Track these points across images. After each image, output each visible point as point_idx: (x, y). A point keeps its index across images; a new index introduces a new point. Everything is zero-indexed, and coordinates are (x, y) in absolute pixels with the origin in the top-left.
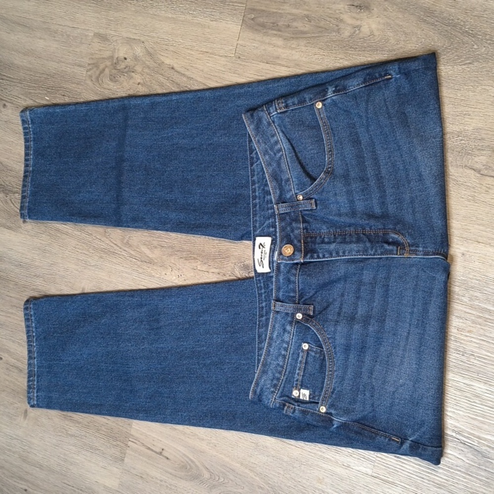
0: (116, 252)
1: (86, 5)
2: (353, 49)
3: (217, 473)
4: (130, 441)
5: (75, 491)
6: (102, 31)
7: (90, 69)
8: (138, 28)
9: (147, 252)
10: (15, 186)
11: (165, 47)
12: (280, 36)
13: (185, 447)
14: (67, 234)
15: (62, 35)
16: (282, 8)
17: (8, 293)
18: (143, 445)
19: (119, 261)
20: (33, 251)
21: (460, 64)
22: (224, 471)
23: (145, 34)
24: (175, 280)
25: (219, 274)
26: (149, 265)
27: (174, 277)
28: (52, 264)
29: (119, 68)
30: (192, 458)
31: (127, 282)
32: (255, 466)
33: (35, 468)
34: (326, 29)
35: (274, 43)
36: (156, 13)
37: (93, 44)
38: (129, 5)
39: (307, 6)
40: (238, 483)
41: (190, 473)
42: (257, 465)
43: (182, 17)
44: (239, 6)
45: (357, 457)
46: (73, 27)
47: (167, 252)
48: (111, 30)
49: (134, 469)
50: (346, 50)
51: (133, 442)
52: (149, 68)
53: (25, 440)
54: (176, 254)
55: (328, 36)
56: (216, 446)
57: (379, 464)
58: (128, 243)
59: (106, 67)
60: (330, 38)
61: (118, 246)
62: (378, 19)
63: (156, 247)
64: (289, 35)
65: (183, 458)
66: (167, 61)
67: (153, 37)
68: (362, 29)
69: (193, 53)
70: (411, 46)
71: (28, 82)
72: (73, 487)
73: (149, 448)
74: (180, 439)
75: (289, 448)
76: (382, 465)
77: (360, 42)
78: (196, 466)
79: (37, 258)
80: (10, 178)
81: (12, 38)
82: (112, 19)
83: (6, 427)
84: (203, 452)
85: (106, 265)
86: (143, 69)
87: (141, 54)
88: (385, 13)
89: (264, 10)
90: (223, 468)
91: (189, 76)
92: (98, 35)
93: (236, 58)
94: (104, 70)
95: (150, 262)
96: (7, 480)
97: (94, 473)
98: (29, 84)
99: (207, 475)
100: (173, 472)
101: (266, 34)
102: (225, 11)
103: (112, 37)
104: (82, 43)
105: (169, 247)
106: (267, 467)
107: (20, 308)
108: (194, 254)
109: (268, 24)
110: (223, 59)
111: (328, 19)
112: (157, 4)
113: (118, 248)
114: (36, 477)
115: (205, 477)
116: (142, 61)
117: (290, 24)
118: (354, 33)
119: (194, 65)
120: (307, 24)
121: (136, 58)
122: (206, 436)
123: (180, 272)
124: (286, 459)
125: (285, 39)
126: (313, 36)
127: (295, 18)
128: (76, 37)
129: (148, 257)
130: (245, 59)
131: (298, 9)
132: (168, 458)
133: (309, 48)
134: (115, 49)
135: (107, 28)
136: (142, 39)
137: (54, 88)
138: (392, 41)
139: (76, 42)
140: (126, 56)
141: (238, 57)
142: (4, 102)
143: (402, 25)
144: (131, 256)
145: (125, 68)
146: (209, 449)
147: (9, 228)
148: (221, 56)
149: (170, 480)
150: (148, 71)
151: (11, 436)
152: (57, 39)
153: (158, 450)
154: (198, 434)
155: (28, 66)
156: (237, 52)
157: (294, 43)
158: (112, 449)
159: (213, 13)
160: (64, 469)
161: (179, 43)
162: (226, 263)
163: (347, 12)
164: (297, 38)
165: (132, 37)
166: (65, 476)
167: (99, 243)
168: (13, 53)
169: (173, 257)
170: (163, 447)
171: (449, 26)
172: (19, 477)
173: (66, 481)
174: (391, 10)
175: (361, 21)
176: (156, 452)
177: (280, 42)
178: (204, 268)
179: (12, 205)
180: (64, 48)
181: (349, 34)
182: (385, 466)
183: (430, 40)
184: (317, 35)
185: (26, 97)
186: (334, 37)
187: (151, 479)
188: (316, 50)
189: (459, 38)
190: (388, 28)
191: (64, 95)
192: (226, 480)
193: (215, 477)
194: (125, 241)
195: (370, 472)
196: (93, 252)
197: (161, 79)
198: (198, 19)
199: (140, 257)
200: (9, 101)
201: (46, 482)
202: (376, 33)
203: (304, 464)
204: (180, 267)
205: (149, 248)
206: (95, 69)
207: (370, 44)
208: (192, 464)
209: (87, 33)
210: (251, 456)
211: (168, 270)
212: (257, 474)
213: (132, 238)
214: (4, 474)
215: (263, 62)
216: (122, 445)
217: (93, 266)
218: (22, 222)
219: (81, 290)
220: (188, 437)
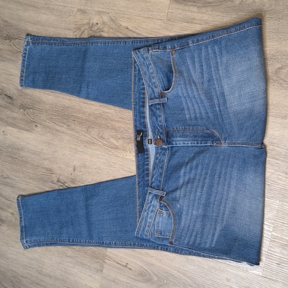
0: (95, 142)
2: (242, 12)
3: (162, 277)
4: (106, 259)
6: (82, 8)
7: (75, 31)
8: (105, 5)
9: (115, 142)
10: (30, 104)
11: (122, 15)
12: (196, 6)
13: (142, 262)
14: (63, 132)
15: (58, 11)
17: (27, 170)
18: (115, 261)
20: (42, 144)
22: (167, 276)
23: (109, 8)
24: (132, 158)
26: (116, 150)
28: (54, 152)
29: (93, 30)
30: (146, 269)
31: (103, 161)
32: (186, 272)
33: (46, 277)
35: (192, 10)
37: (77, 16)
40: (175, 283)
41: (145, 278)
42: (187, 271)
46: (65, 6)
47: (127, 142)
48: (88, 7)
49: (109, 276)
50: (237, 12)
51: (108, 260)
52: (113, 29)
53: (40, 260)
55: (226, 4)
56: (161, 260)
57: (266, 269)
58: (102, 137)
59: (85, 29)
60: (227, 5)
61: (96, 139)
63: (120, 139)
64: (201, 5)
65: (140, 268)
66: (124, 24)
67: (115, 10)
69: (140, 18)
70: (279, 8)
73: (118, 263)
74: (138, 257)
76: (268, 269)
77: (247, 7)
78: (149, 273)
79: (45, 148)
80: (26, 100)
81: (26, 14)
84: (153, 265)
85: (89, 151)
86: (109, 30)
87: (107, 20)
90: (166, 274)
91: (138, 33)
92: (80, 10)
93: (167, 20)
94: (84, 31)
95: (116, 148)
96: (29, 285)
97: (84, 280)
99: (156, 279)
100: (134, 277)
101: (186, 5)
103: (88, 11)
104: (70, 16)
105: (128, 138)
106: (194, 273)
107: (34, 179)
110: (159, 21)
113: (96, 140)
114: (47, 283)
115: (154, 280)
116: (108, 25)
119: (141, 26)
121: (104, 23)
122: (155, 254)
124: (206, 267)
125: (198, 7)
126: (216, 5)
128: (66, 12)
129: (115, 145)
130: (173, 21)
132: (130, 269)
133: (213, 12)
134: (91, 18)
135: (85, 6)
136: (108, 11)
138: (267, 5)
139: (66, 15)
140: (98, 22)
141: (169, 20)
144: (104, 145)
145: (97, 30)
146: (157, 262)
147: (27, 130)
148: (158, 20)
149: (133, 283)
150: (112, 31)
151: (31, 258)
152: (54, 14)
153: (124, 264)
154: (150, 254)
155: (37, 31)
156: (168, 16)
157: (204, 10)
158: (95, 264)
160: (65, 277)
161: (131, 13)
164: (206, 6)
165: (101, 10)
166: (65, 282)
167: (84, 137)
168: (27, 23)
169: (131, 144)
170: (128, 262)
172: (36, 283)
173: (66, 285)
176: (123, 266)
177: (195, 9)
179: (28, 116)
180: (59, 19)
181: (239, 2)
182: (271, 270)
184: (219, 4)
186: (230, 5)
187: (120, 282)
188: (218, 13)
192: (168, 282)
193: (161, 280)
194: (100, 136)
195: (261, 274)
196: (80, 143)
197: (121, 35)
199: (110, 145)
201: (53, 286)
203: (218, 270)
205: (115, 139)
206: (78, 31)
207: (253, 8)
208: (146, 272)
209: (73, 9)
210: (184, 266)
211: (128, 153)
212: (188, 277)
213: (104, 134)
214: (27, 281)
215: (185, 22)
216: (102, 262)
217: (80, 152)
218: (34, 126)
219: (73, 166)
220: (143, 256)
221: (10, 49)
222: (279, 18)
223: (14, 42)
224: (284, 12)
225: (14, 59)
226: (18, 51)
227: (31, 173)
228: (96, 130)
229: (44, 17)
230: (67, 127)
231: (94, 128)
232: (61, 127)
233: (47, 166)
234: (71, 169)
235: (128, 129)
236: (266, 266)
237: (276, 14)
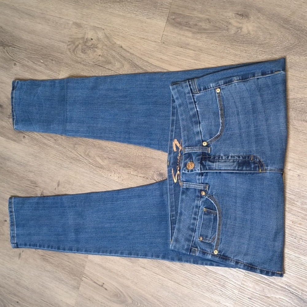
0: (80, 160)
1: (68, 4)
2: (236, 42)
3: (136, 300)
4: (83, 277)
5: (48, 305)
6: (78, 21)
7: (70, 45)
8: (100, 21)
9: (100, 161)
11: (117, 33)
12: (191, 31)
13: (118, 283)
14: (50, 146)
15: (53, 22)
16: (193, 13)
18: (91, 280)
19: (82, 166)
20: (29, 156)
21: (304, 55)
22: (141, 299)
23: (105, 24)
24: (116, 179)
25: (144, 177)
26: (101, 169)
27: (116, 178)
28: (40, 165)
29: (87, 45)
30: (121, 290)
31: (87, 179)
32: (160, 298)
33: (24, 289)
34: (220, 28)
35: (186, 35)
36: (112, 12)
37: (72, 29)
38: (96, 5)
39: (208, 13)
41: (119, 300)
42: (161, 297)
43: (129, 15)
44: (165, 10)
45: (225, 297)
46: (60, 18)
47: (112, 162)
48: (84, 21)
49: (85, 294)
50: (232, 42)
51: (85, 277)
52: (107, 46)
53: (19, 271)
54: (118, 164)
55: (221, 32)
56: (136, 284)
57: (238, 302)
58: (88, 155)
59: (80, 43)
60: (222, 34)
61: (82, 156)
62: (254, 24)
63: (105, 159)
64: (196, 30)
65: (116, 290)
66: (118, 42)
67: (110, 27)
68: (243, 30)
69: (135, 38)
70: (273, 42)
71: (30, 50)
72: (47, 302)
73: (95, 282)
74: (114, 278)
75: (182, 288)
76: (240, 303)
77: (241, 38)
78: (124, 295)
79: (31, 160)
81: (22, 22)
82: (85, 14)
83: (7, 263)
84: (128, 287)
85: (74, 167)
86: (103, 47)
87: (102, 37)
88: (258, 20)
89: (181, 14)
90: (140, 298)
91: (131, 53)
92: (75, 24)
93: (162, 43)
94: (78, 46)
95: (101, 167)
96: (6, 295)
97: (60, 295)
98: (31, 51)
99: (130, 301)
100: (109, 298)
101: (181, 29)
102: (156, 13)
103: (84, 25)
104: (65, 28)
105: (114, 159)
106: (168, 299)
107: (19, 190)
108: (129, 164)
109: (183, 23)
110: (153, 43)
111: (222, 22)
112: (113, 6)
113: (82, 158)
114: (24, 295)
115: (129, 302)
116: (103, 41)
117: (197, 23)
118: (238, 31)
119: (135, 46)
120: (208, 24)
121: (98, 39)
122: (131, 277)
123: (120, 175)
124: (180, 294)
125: (193, 33)
126: (211, 32)
127: (201, 20)
128: (62, 24)
129: (100, 164)
130: (167, 44)
131: (202, 14)
132: (106, 289)
133: (208, 39)
134: (86, 33)
135: (81, 19)
136: (103, 27)
137: (46, 55)
138: (262, 38)
139: (62, 27)
140: (92, 38)
141: (163, 42)
142: (15, 62)
143: (268, 29)
144: (90, 163)
145: (91, 45)
146: (133, 285)
147: (14, 141)
148: (152, 41)
149: (107, 303)
150: (106, 48)
151: (10, 269)
152: (50, 24)
153: (101, 284)
154: (126, 276)
155: (31, 40)
156: (162, 39)
157: (199, 36)
158: (72, 281)
159: (148, 14)
160: (42, 291)
161: (126, 32)
162: (148, 171)
163: (234, 18)
164: (201, 33)
165: (97, 26)
166: (42, 295)
167: (70, 153)
168: (22, 31)
169: (116, 165)
170: (104, 282)
171: (299, 31)
172: (14, 294)
173: (43, 299)
174: (262, 19)
175: (243, 24)
176: (99, 285)
177: (190, 35)
178: (135, 173)
180: (54, 30)
181: (234, 32)
183: (285, 39)
184: (214, 31)
185: (29, 60)
186: (225, 34)
187: (95, 301)
188: (212, 41)
189: (305, 39)
190: (260, 30)
191: (52, 60)
192: (142, 305)
193: (135, 303)
194: (87, 153)
196: (66, 159)
197: (114, 53)
198: (139, 17)
199: (95, 164)
200: (18, 61)
201: (30, 298)
202: (252, 33)
203: (191, 299)
204: (120, 172)
205: (101, 159)
206: (72, 45)
207: (247, 39)
208: (121, 294)
209: (68, 22)
210: (158, 292)
211: (112, 173)
212: (162, 303)
213: (90, 152)
214: (5, 291)
215: (179, 47)
216: (79, 279)
217: (66, 167)
218: (22, 137)
219: (58, 182)
220: (120, 277)
221: (3, 56)
222: (272, 53)
223: (8, 49)
224: (278, 48)
225: (7, 67)
226: (11, 59)
227: (16, 184)
228: (82, 147)
229: (39, 27)
230: (55, 141)
231: (81, 145)
232: (48, 141)
233: (32, 179)
234: (55, 184)
235: (114, 150)
236: (238, 299)
237: (270, 48)
